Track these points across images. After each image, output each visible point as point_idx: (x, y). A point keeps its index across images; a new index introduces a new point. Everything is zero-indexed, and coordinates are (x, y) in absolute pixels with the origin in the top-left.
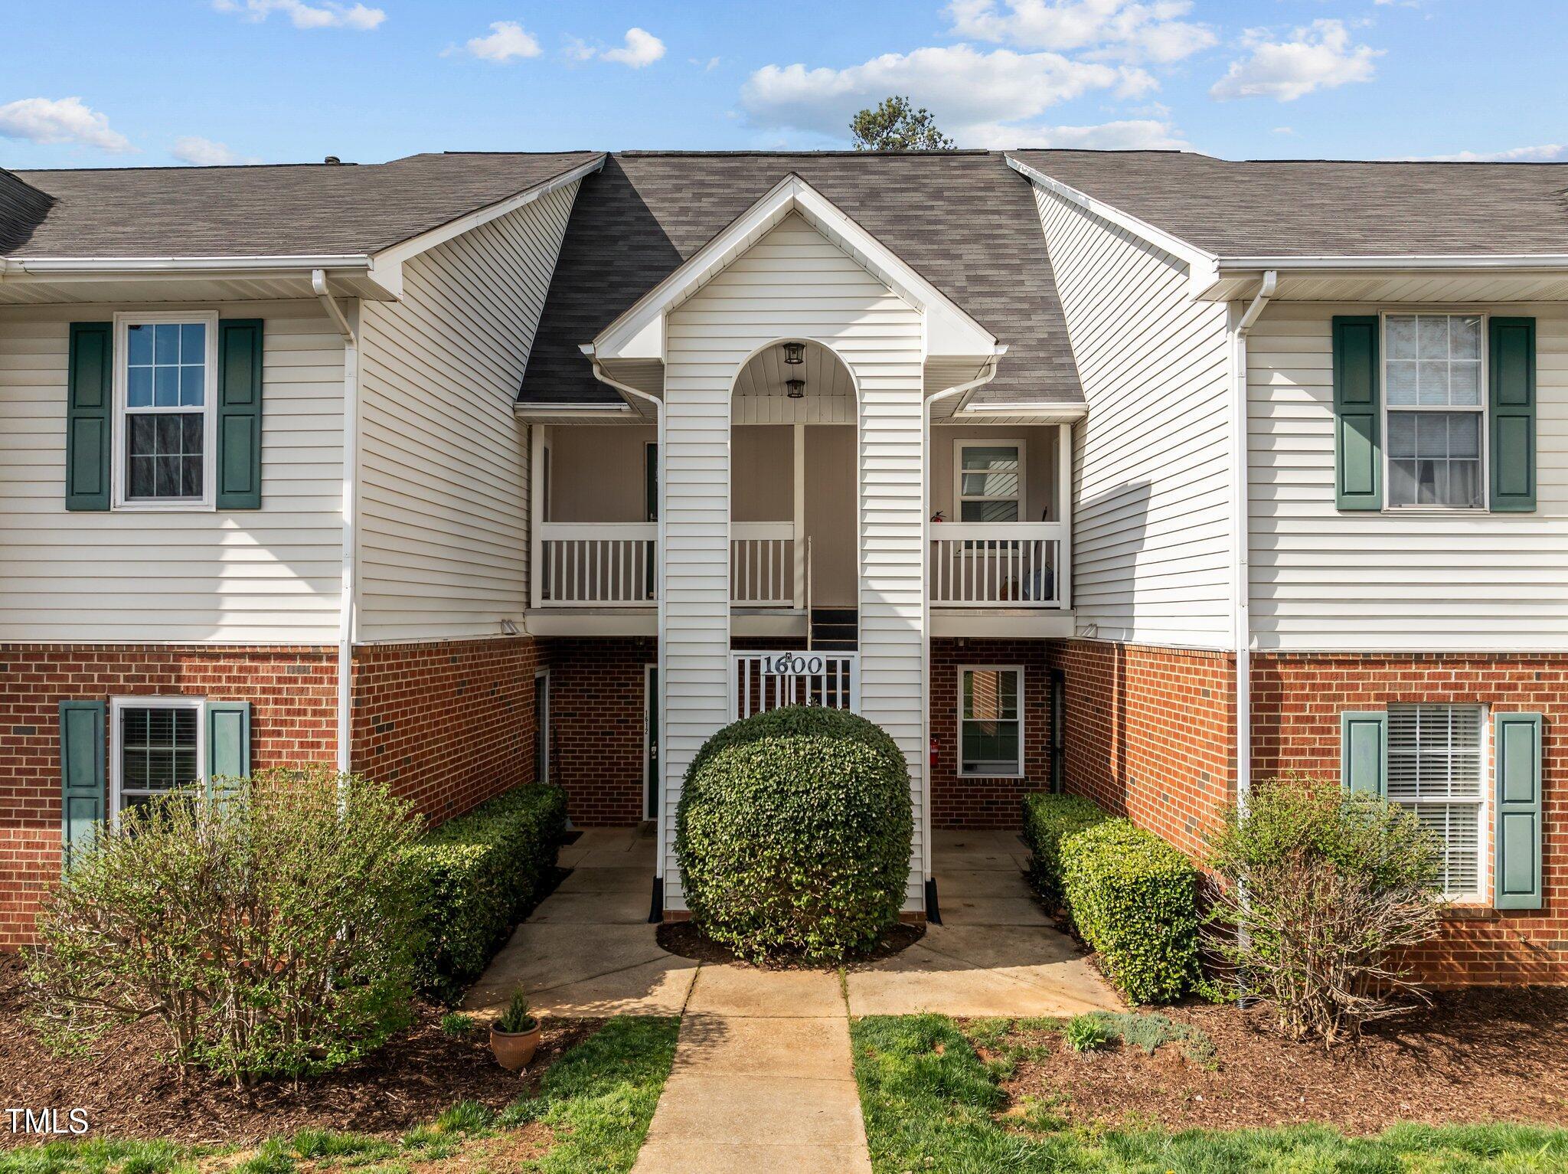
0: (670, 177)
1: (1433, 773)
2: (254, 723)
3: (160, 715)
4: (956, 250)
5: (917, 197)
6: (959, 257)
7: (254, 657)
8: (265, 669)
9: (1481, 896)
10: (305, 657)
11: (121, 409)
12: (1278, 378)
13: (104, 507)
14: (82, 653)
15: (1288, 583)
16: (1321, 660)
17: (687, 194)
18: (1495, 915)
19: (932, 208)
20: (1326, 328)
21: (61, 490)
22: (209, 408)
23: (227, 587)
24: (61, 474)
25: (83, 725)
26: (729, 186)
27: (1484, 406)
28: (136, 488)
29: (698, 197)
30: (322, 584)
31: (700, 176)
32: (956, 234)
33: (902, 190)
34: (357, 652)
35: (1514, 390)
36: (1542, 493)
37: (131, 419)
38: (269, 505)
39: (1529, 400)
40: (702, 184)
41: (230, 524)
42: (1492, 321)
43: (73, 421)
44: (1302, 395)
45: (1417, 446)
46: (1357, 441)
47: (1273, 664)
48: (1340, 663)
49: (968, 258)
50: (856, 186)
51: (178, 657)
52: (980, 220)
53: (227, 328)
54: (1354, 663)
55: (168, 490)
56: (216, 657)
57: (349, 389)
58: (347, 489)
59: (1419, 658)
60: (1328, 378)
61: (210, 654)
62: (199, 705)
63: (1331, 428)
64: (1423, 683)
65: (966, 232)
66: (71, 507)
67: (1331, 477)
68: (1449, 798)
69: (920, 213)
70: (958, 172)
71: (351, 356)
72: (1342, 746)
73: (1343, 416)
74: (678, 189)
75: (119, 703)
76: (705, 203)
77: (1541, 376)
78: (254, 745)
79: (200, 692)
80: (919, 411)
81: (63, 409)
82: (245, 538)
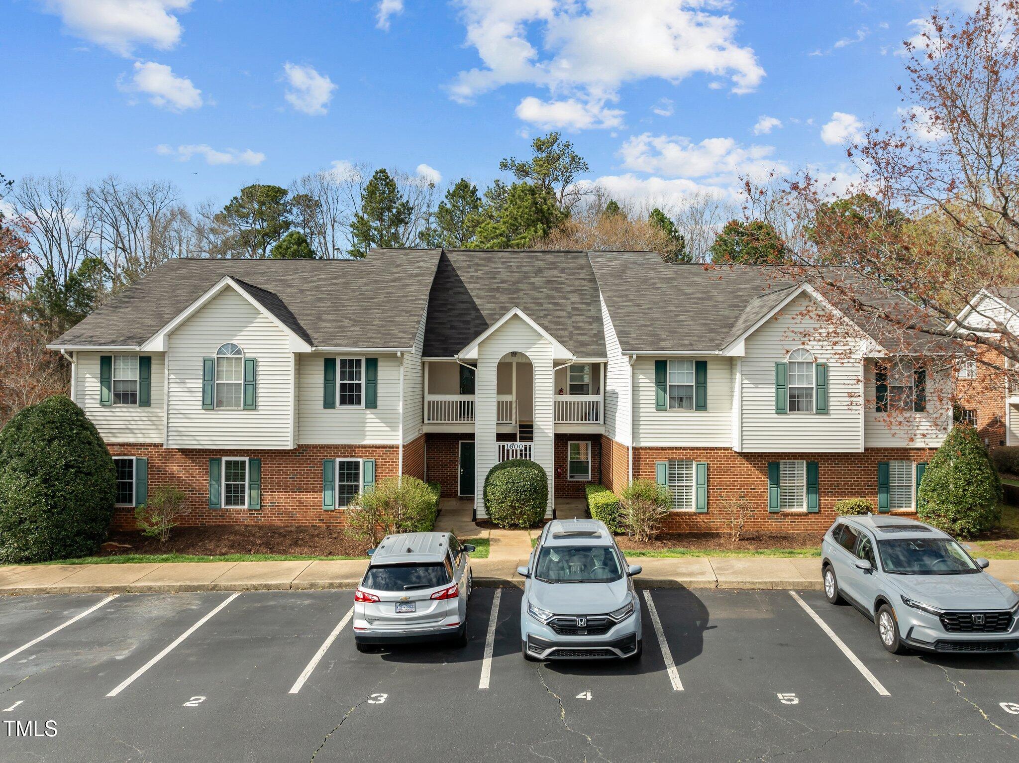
0: (466, 261)
1: (680, 478)
2: (376, 465)
3: (349, 463)
4: (569, 296)
5: (555, 272)
6: (569, 299)
7: (376, 447)
8: (378, 451)
9: (693, 510)
10: (390, 447)
11: (338, 381)
12: (641, 376)
13: (334, 407)
14: (328, 447)
15: (643, 429)
16: (651, 449)
17: (472, 269)
18: (695, 514)
19: (560, 277)
20: (654, 362)
21: (322, 403)
22: (363, 382)
23: (367, 429)
24: (322, 399)
25: (329, 465)
26: (487, 266)
27: (694, 384)
28: (343, 402)
29: (476, 271)
30: (394, 428)
31: (477, 261)
32: (569, 289)
33: (550, 269)
34: (404, 446)
35: (701, 380)
36: (708, 406)
37: (341, 384)
38: (379, 407)
39: (705, 382)
40: (478, 264)
41: (368, 412)
42: (696, 362)
43: (325, 384)
44: (647, 380)
45: (676, 393)
46: (661, 393)
47: (639, 449)
48: (656, 449)
49: (573, 299)
50: (534, 266)
51: (355, 447)
52: (577, 283)
53: (368, 360)
54: (659, 449)
55: (351, 402)
56: (366, 447)
57: (402, 377)
58: (401, 404)
59: (676, 448)
60: (654, 376)
61: (364, 447)
62: (361, 460)
63: (654, 389)
64: (677, 455)
65: (572, 288)
66: (325, 408)
67: (654, 402)
68: (685, 484)
69: (556, 279)
70: (570, 261)
71: (402, 369)
72: (656, 471)
73: (657, 386)
74: (469, 267)
75: (338, 460)
76: (480, 273)
77: (708, 376)
78: (376, 470)
79: (361, 457)
80: (551, 373)
81: (323, 381)
82: (373, 416)
